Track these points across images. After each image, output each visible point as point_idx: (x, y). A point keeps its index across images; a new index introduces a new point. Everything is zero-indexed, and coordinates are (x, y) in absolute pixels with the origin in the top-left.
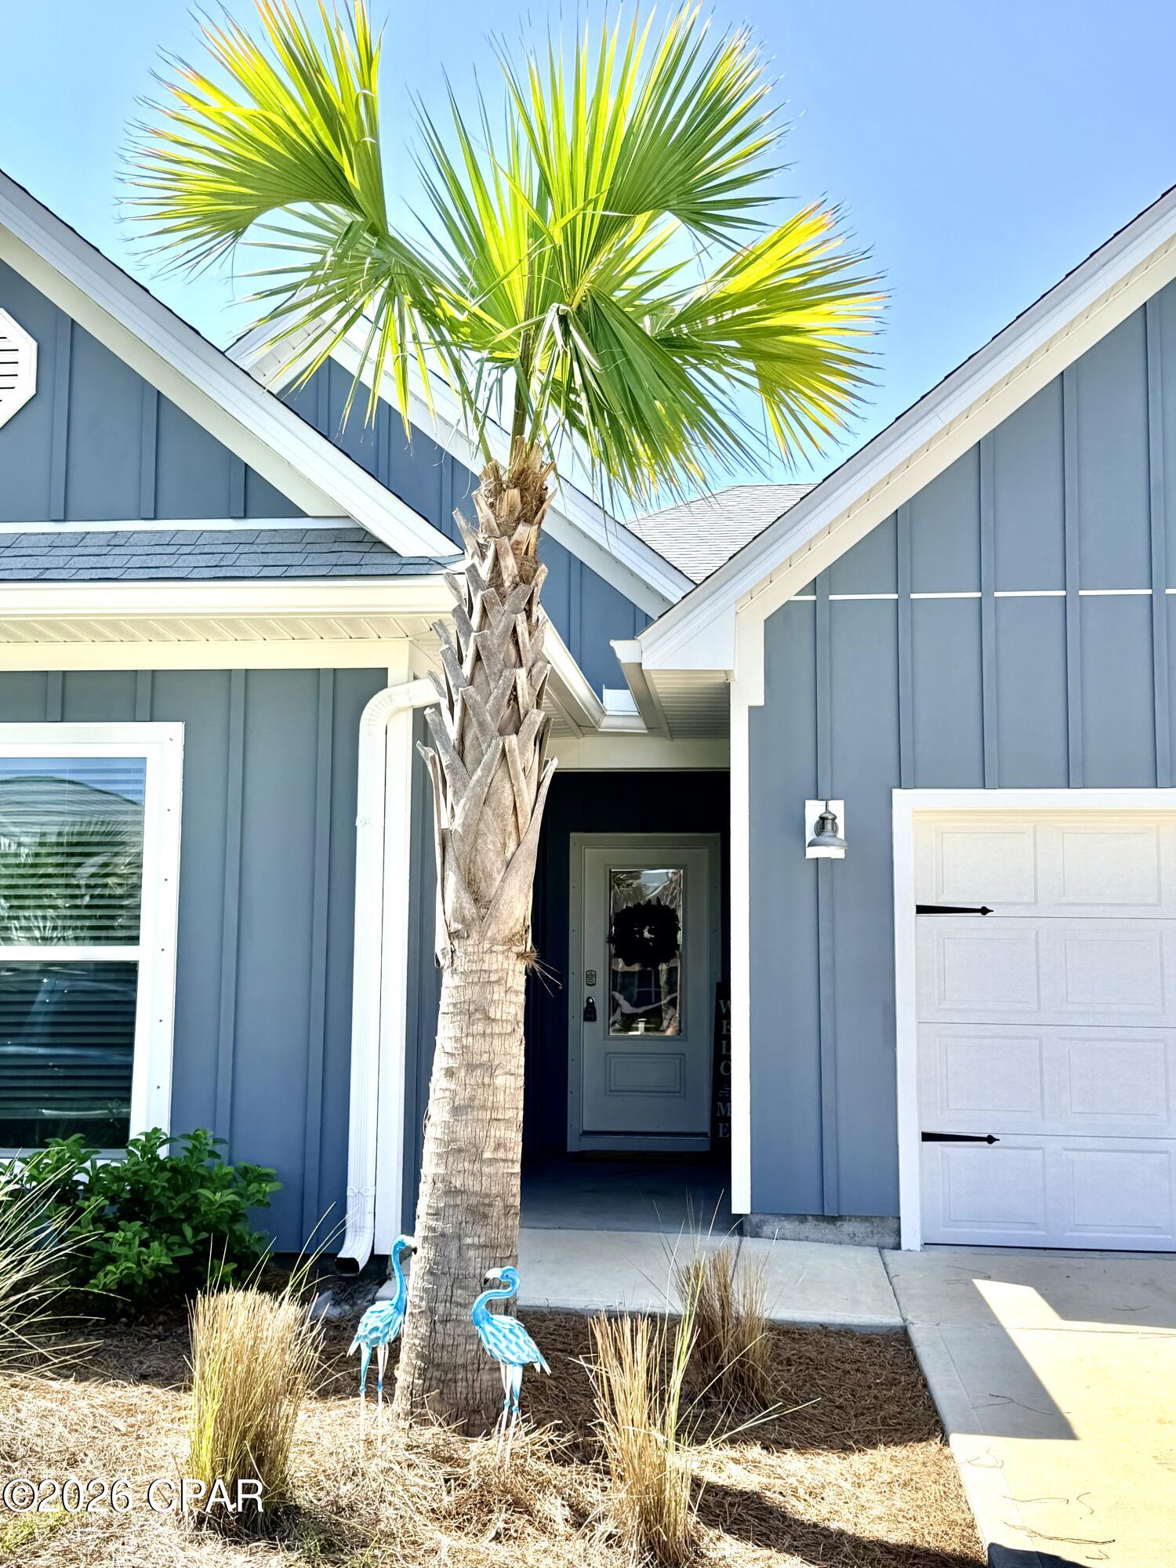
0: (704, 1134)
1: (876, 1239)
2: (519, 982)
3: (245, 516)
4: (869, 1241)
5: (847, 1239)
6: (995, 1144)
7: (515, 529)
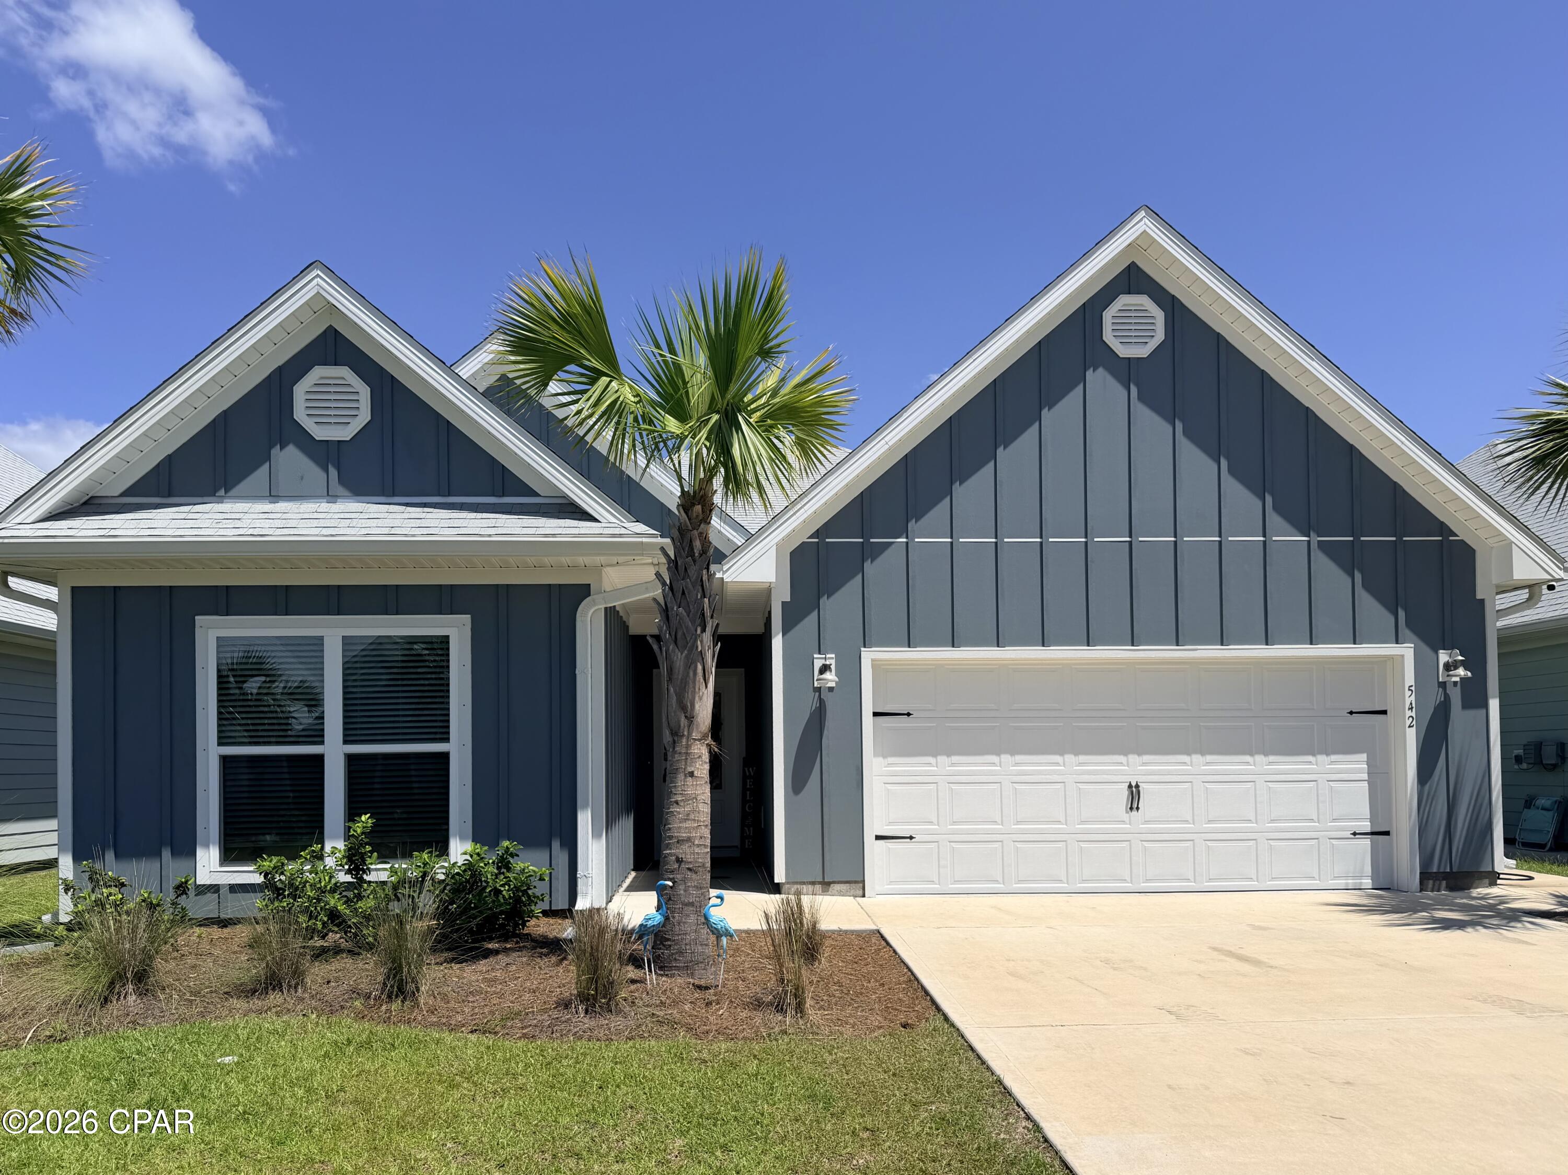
0: (736, 847)
1: (852, 892)
2: (706, 757)
3: (503, 495)
4: (849, 894)
5: (836, 893)
6: (913, 840)
7: (699, 526)
